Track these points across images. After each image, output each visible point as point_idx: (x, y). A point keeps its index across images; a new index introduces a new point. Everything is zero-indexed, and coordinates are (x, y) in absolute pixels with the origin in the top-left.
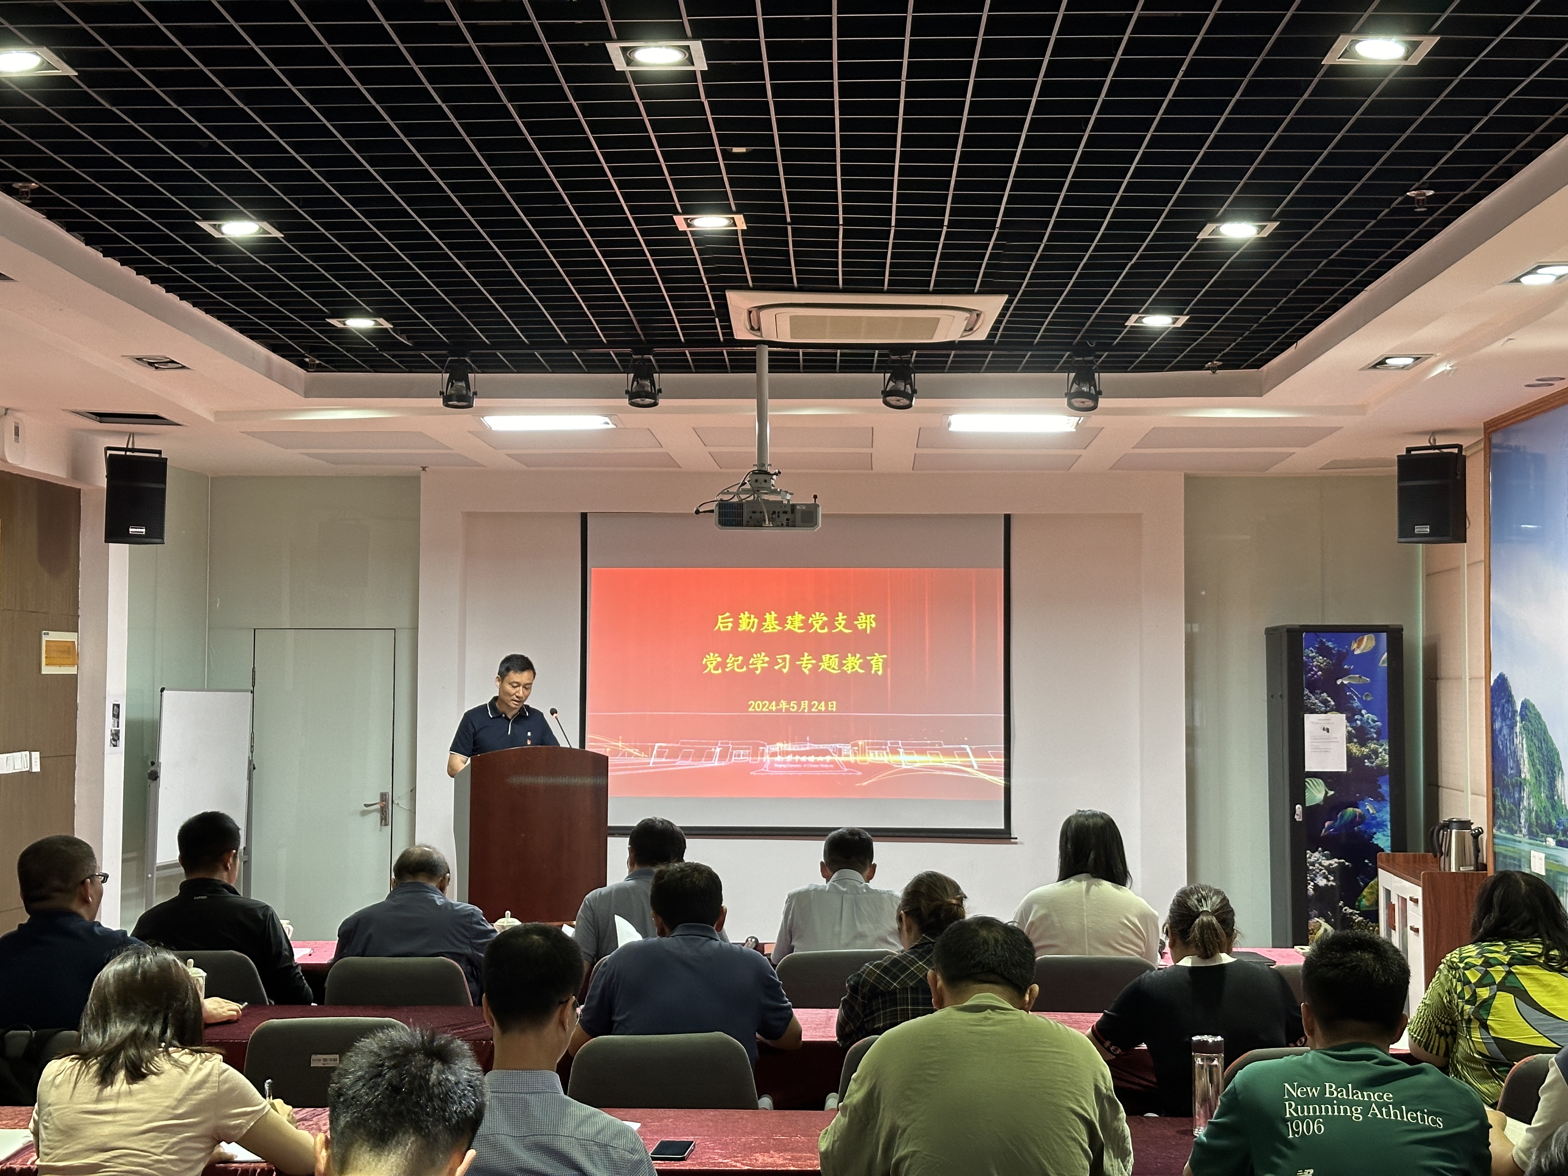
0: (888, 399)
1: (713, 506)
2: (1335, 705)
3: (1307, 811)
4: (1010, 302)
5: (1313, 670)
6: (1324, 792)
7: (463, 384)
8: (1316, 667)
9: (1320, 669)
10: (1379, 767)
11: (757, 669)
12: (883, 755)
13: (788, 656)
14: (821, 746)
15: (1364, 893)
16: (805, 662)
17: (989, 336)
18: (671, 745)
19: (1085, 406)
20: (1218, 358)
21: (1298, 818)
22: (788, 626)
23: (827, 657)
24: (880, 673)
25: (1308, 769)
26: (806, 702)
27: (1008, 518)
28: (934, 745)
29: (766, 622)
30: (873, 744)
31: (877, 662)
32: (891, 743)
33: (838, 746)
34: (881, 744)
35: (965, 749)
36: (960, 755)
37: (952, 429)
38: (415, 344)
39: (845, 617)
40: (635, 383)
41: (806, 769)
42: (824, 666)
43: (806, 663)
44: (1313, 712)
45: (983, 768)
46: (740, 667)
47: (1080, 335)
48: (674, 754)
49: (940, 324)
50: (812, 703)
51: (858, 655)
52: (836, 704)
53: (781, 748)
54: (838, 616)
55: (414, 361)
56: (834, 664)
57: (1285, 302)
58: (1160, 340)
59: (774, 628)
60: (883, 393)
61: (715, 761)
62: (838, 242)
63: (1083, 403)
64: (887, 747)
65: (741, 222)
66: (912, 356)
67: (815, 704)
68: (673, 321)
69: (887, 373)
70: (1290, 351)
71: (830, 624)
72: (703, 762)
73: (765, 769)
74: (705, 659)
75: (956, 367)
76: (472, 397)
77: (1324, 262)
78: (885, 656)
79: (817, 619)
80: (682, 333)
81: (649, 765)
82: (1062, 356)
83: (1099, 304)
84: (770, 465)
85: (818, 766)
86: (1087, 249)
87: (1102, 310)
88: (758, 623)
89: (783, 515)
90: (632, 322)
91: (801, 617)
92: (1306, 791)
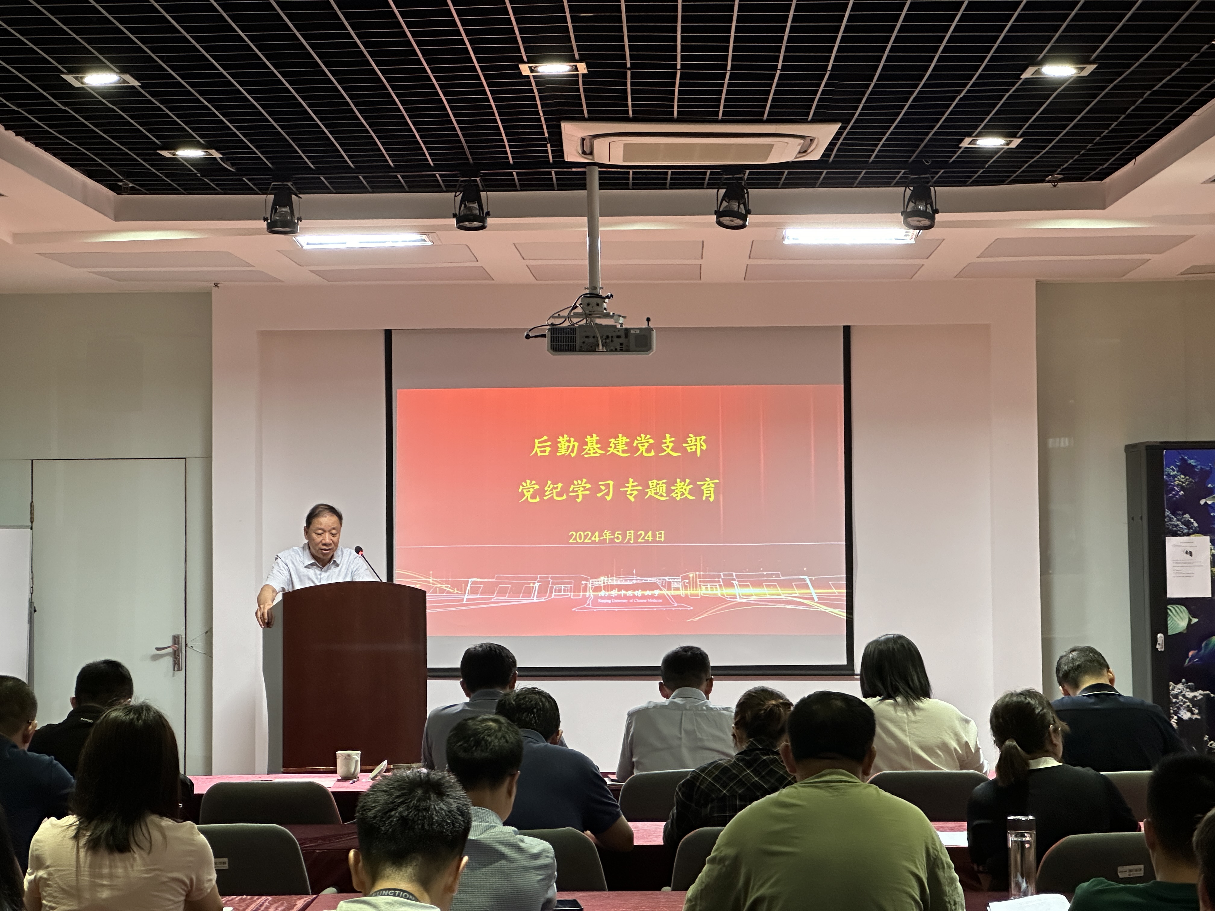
0: (722, 219)
1: (546, 331)
2: (1198, 527)
3: (1170, 639)
4: (842, 128)
5: (1174, 490)
6: (1187, 620)
7: (287, 209)
8: (1178, 486)
9: (1182, 488)
11: (578, 496)
12: (716, 588)
13: (611, 483)
14: (649, 580)
16: (630, 488)
17: (823, 156)
18: (486, 580)
19: (921, 225)
20: (1058, 172)
21: (1160, 647)
22: (612, 450)
23: (652, 483)
24: (712, 499)
25: (1169, 596)
26: (632, 532)
27: (847, 330)
28: (771, 576)
29: (586, 445)
30: (705, 576)
31: (708, 487)
32: (724, 575)
33: (667, 578)
34: (714, 576)
35: (804, 580)
36: (798, 587)
37: (786, 242)
38: (237, 169)
39: (673, 439)
40: (463, 205)
41: (634, 604)
42: (651, 492)
43: (632, 489)
44: (1175, 534)
45: (822, 600)
46: (559, 494)
47: (915, 155)
48: (489, 590)
49: (773, 149)
50: (639, 533)
51: (688, 481)
52: (664, 533)
53: (605, 582)
54: (666, 439)
55: (233, 185)
56: (661, 490)
57: (1116, 126)
58: (996, 158)
59: (596, 452)
60: (716, 213)
61: (533, 597)
62: (675, 83)
63: (919, 221)
64: (721, 580)
65: (582, 68)
66: (744, 174)
67: (641, 534)
68: (504, 147)
69: (720, 190)
70: (1130, 165)
71: (657, 446)
72: (520, 598)
73: (589, 605)
74: (521, 487)
75: (789, 184)
76: (296, 221)
77: (1149, 92)
78: (717, 481)
79: (643, 441)
80: (512, 157)
81: (463, 601)
82: (898, 173)
83: (932, 129)
84: (602, 288)
85: (645, 601)
86: (916, 86)
87: (935, 134)
88: (578, 446)
89: (616, 339)
90: (462, 148)
91: (625, 440)
92: (1169, 619)
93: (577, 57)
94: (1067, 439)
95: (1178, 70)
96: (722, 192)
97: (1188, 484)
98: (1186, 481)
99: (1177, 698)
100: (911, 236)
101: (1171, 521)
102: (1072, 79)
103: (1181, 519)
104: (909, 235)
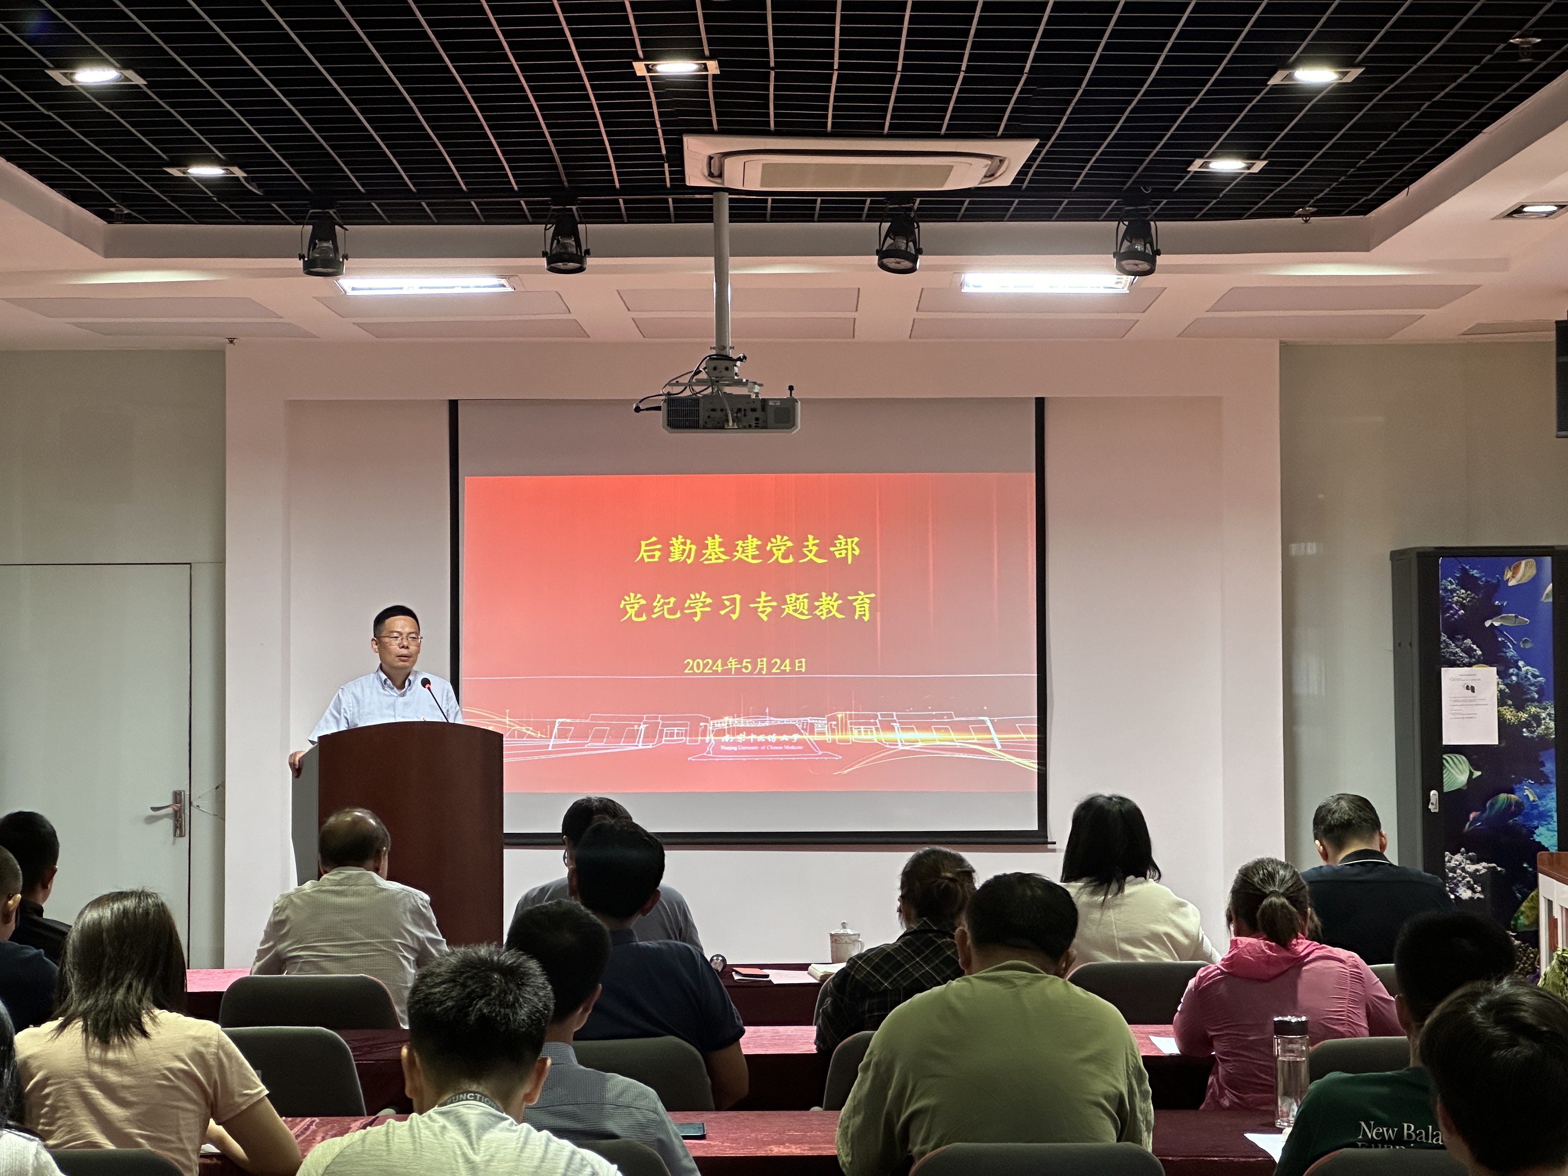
0: (885, 261)
1: (660, 401)
2: (1482, 655)
3: (1445, 798)
4: (1041, 146)
5: (1452, 608)
6: (1468, 773)
7: (329, 244)
8: (1457, 603)
9: (1462, 606)
10: (1541, 737)
11: (695, 614)
12: (872, 731)
13: (738, 597)
14: (786, 721)
15: (1522, 908)
16: (762, 604)
17: (1015, 181)
18: (578, 721)
19: (1139, 269)
20: (1310, 204)
21: (1433, 808)
22: (739, 555)
23: (791, 598)
24: (866, 619)
25: (1445, 742)
26: (765, 659)
27: (1040, 403)
28: (941, 717)
29: (707, 548)
30: (857, 717)
31: (862, 603)
32: (882, 716)
33: (809, 720)
34: (869, 717)
35: (983, 722)
36: (977, 731)
37: (965, 290)
38: (266, 193)
39: (817, 541)
40: (556, 241)
41: (766, 752)
42: (789, 609)
43: (764, 605)
44: (1453, 664)
45: (1007, 748)
46: (672, 611)
47: (1131, 181)
48: (582, 733)
49: (952, 173)
50: (773, 661)
51: (835, 595)
52: (805, 662)
53: (730, 723)
54: (808, 541)
55: (259, 212)
56: (802, 607)
57: (1386, 145)
58: (1234, 186)
59: (719, 558)
60: (878, 252)
61: (638, 743)
62: (830, 87)
63: (1137, 265)
64: (877, 721)
65: (713, 67)
66: (914, 203)
67: (776, 663)
68: (609, 167)
69: (883, 224)
70: (1402, 196)
71: (797, 551)
72: (621, 744)
73: (709, 752)
74: (623, 602)
75: (972, 216)
76: (341, 260)
77: (1428, 103)
78: (873, 595)
79: (779, 543)
80: (619, 180)
81: (548, 748)
82: (1109, 203)
83: (1154, 148)
84: (732, 348)
85: (781, 748)
86: (1135, 93)
87: (1158, 154)
88: (696, 551)
89: (751, 413)
90: (556, 167)
91: (757, 542)
92: (1444, 772)
93: (707, 53)
94: (1314, 545)
95: (1465, 76)
96: (886, 225)
97: (1469, 601)
98: (1467, 597)
99: (1455, 873)
100: (1123, 283)
101: (1449, 648)
102: (1331, 87)
103: (1461, 645)
104: (1121, 283)
